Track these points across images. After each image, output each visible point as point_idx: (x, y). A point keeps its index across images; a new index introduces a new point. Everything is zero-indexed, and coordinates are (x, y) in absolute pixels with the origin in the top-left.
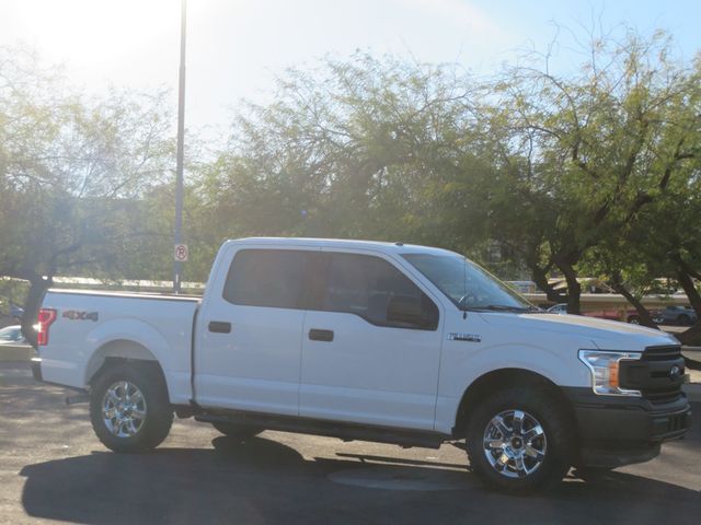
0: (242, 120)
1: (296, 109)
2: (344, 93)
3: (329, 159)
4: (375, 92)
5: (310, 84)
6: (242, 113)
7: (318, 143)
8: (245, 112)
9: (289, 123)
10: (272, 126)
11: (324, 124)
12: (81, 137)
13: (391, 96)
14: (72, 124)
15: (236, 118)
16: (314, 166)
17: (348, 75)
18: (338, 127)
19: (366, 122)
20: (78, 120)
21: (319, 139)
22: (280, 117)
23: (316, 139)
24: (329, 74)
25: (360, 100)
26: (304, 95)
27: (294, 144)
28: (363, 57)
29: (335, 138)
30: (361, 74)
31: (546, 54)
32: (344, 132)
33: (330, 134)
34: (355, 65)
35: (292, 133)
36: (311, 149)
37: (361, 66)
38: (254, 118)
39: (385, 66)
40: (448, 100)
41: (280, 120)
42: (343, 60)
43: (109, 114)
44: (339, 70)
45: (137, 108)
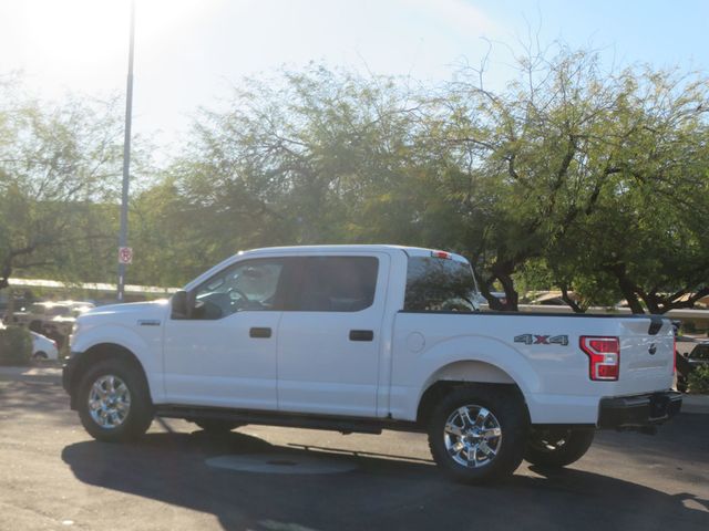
0: (199, 127)
1: (253, 117)
2: (300, 102)
3: (284, 168)
4: (329, 102)
5: (267, 93)
6: (199, 120)
7: (274, 151)
8: (203, 120)
9: (247, 132)
10: (229, 133)
11: (279, 133)
12: (39, 140)
13: (344, 106)
14: (31, 128)
15: (195, 126)
16: (271, 174)
17: (303, 85)
18: (294, 136)
19: (320, 131)
20: (35, 124)
21: (274, 147)
22: (238, 125)
23: (272, 147)
24: (285, 83)
25: (316, 110)
26: (262, 104)
27: (251, 152)
28: (317, 69)
29: (292, 147)
30: (314, 85)
31: (480, 70)
32: (300, 141)
33: (286, 143)
34: (309, 76)
35: (249, 142)
36: (267, 157)
37: (314, 78)
38: (212, 125)
39: (339, 78)
40: (402, 111)
41: (238, 128)
42: (298, 71)
43: (65, 118)
44: (296, 81)
45: (92, 114)
